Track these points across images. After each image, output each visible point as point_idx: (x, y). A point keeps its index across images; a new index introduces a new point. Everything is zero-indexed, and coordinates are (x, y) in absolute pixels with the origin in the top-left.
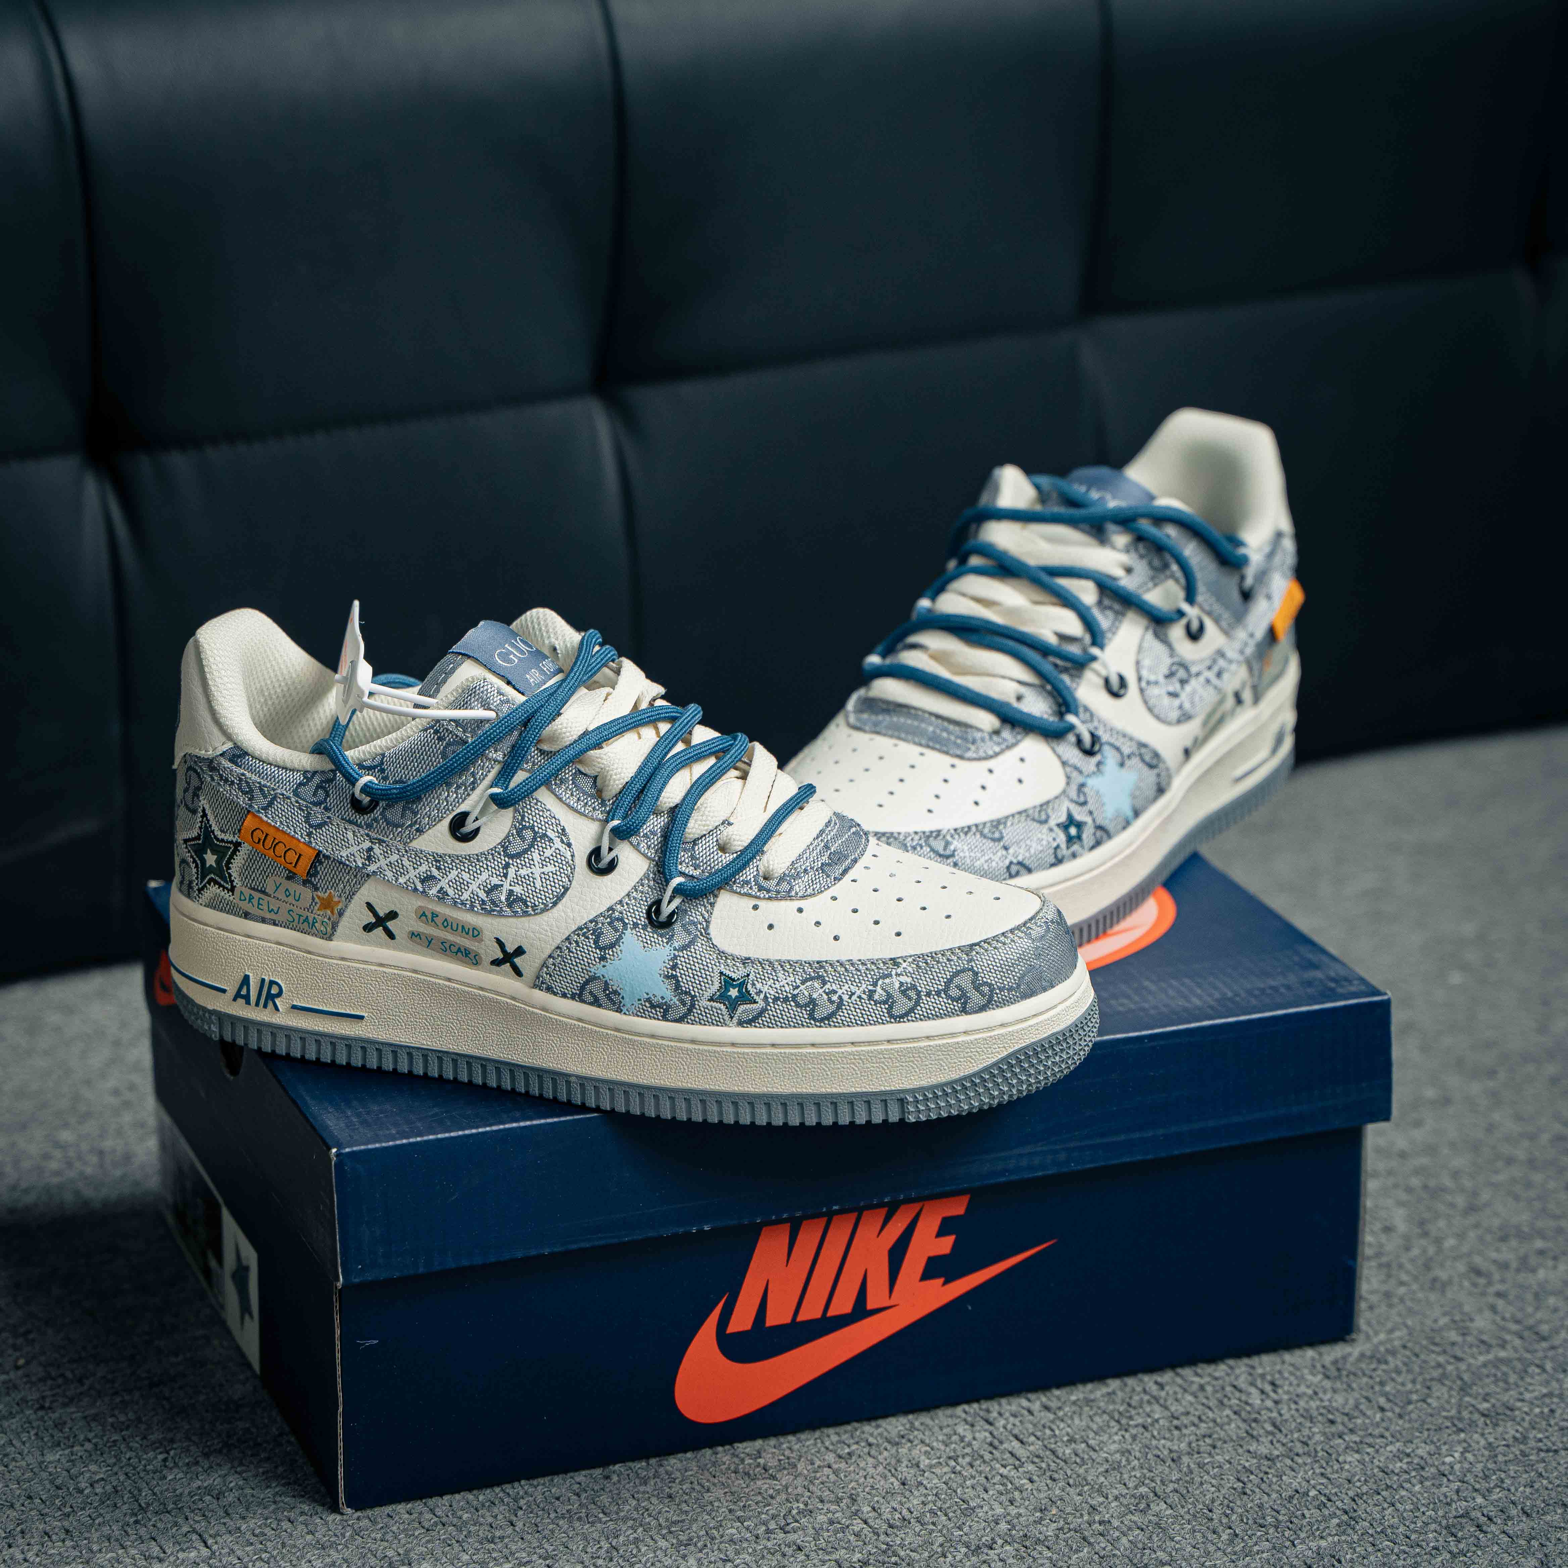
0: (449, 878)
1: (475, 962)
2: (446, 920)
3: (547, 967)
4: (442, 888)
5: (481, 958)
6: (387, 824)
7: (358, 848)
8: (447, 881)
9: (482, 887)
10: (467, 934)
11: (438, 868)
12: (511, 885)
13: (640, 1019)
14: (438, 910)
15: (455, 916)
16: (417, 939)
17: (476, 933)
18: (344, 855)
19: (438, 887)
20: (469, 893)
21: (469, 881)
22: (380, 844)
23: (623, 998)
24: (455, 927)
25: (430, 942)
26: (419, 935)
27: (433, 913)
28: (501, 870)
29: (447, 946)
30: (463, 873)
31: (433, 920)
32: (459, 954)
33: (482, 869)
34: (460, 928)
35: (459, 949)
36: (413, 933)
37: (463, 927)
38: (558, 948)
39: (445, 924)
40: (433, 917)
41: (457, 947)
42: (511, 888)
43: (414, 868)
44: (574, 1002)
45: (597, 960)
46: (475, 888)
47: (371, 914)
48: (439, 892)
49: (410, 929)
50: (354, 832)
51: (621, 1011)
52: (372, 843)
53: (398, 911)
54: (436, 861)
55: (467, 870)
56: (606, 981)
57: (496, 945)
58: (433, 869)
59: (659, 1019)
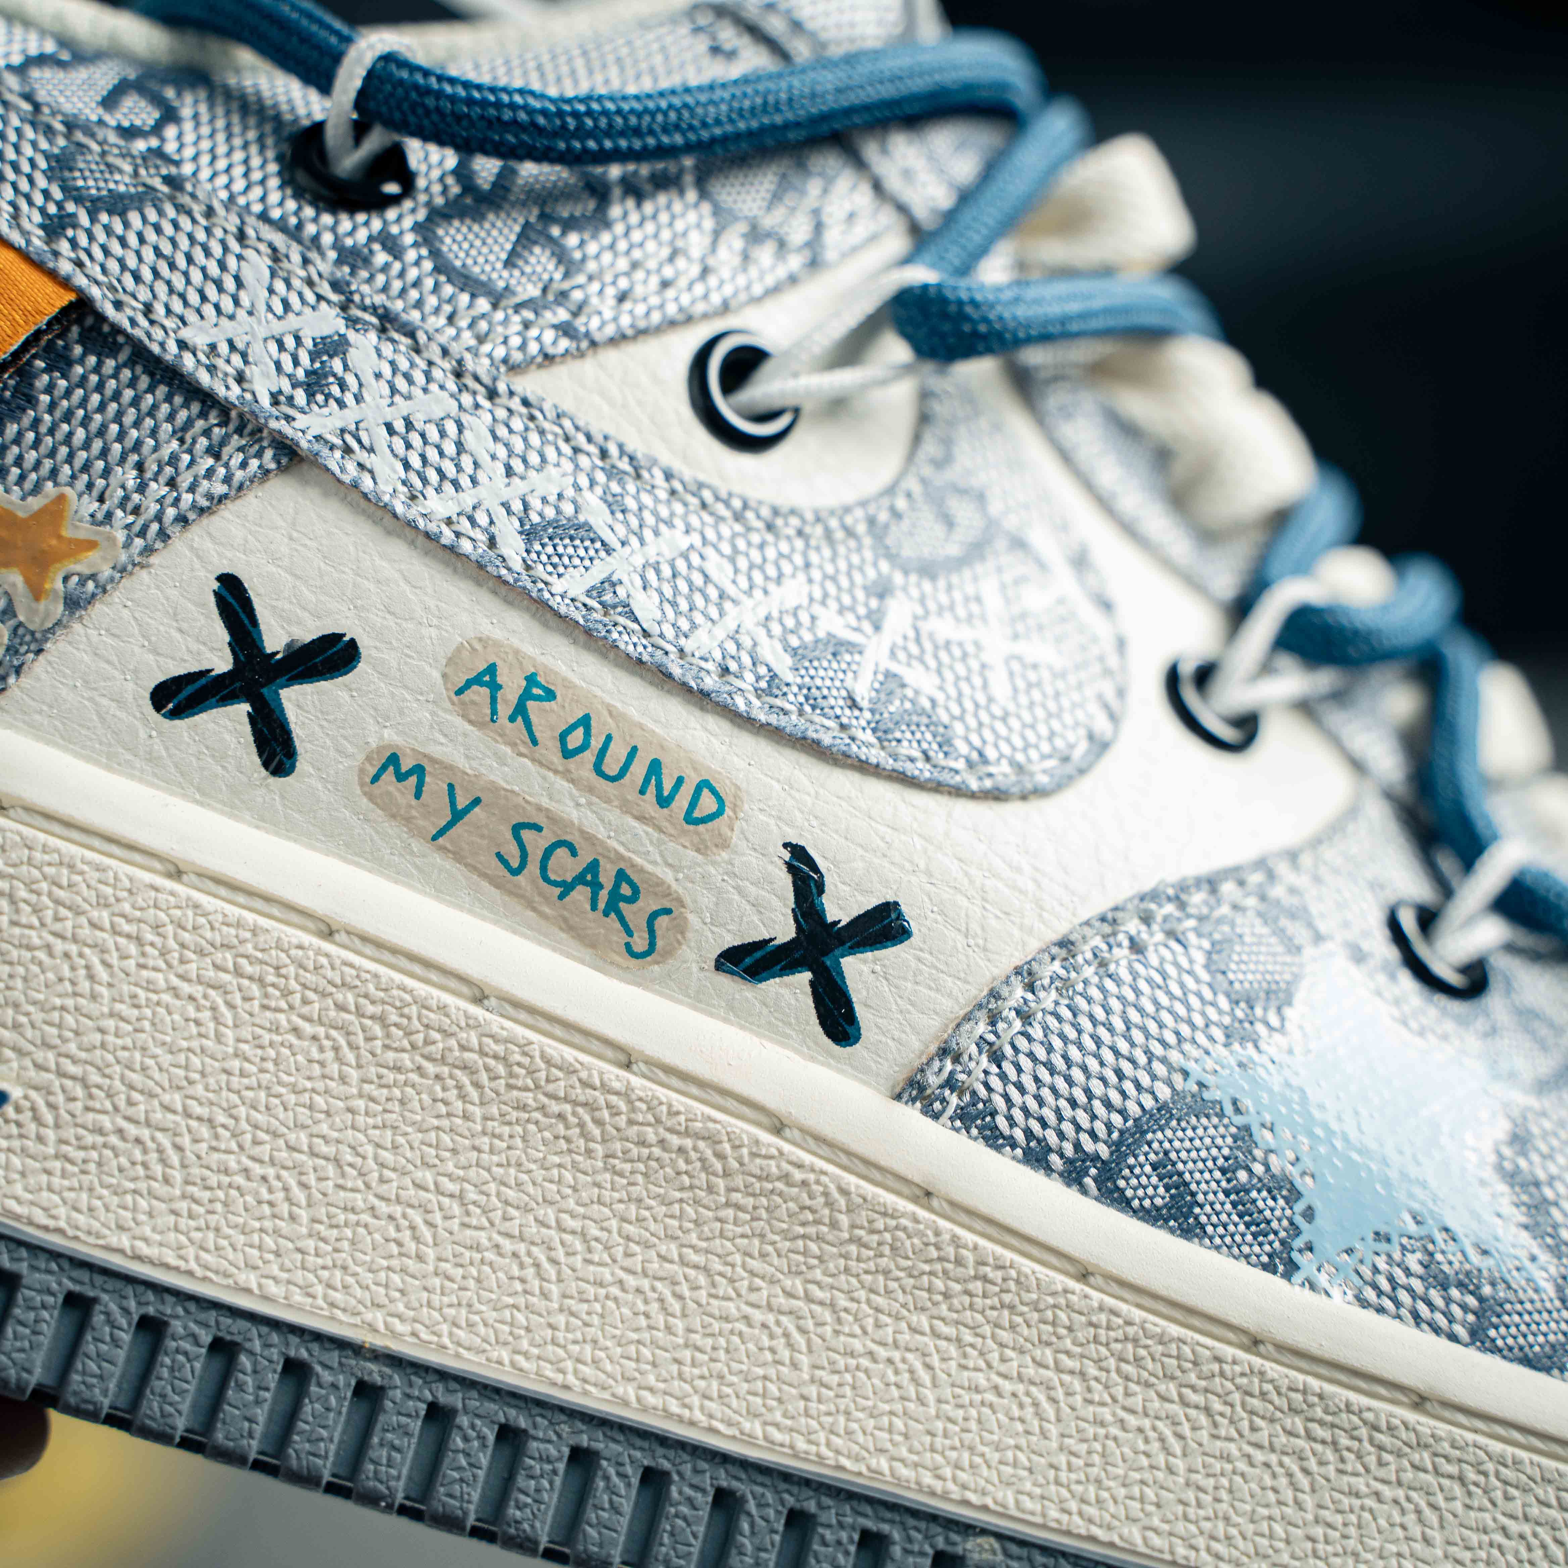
0: (651, 552)
1: (640, 943)
2: (585, 722)
3: (993, 1019)
4: (611, 583)
5: (682, 929)
6: (437, 270)
7: (277, 327)
8: (639, 561)
9: (776, 629)
10: (663, 801)
11: (614, 504)
12: (893, 654)
13: (1370, 1315)
14: (562, 668)
15: (633, 713)
16: (403, 793)
17: (707, 803)
18: (200, 341)
19: (597, 573)
20: (720, 633)
21: (731, 590)
22: (383, 330)
23: (1309, 1214)
24: (612, 767)
25: (457, 816)
26: (419, 770)
27: (531, 680)
28: (860, 595)
29: (536, 843)
30: (709, 552)
31: (520, 711)
32: (581, 894)
33: (787, 568)
34: (639, 770)
35: (593, 867)
36: (393, 760)
37: (655, 767)
38: (1065, 943)
39: (575, 739)
40: (526, 696)
41: (585, 858)
42: (895, 668)
43: (509, 472)
44: (1072, 1194)
45: (1217, 1033)
46: (749, 623)
47: (223, 636)
48: (593, 591)
49: (391, 737)
50: (276, 255)
51: (1292, 1268)
52: (352, 322)
53: (363, 644)
54: (612, 473)
55: (726, 549)
56: (1247, 1129)
57: (786, 881)
58: (592, 500)
59: (1453, 1337)
